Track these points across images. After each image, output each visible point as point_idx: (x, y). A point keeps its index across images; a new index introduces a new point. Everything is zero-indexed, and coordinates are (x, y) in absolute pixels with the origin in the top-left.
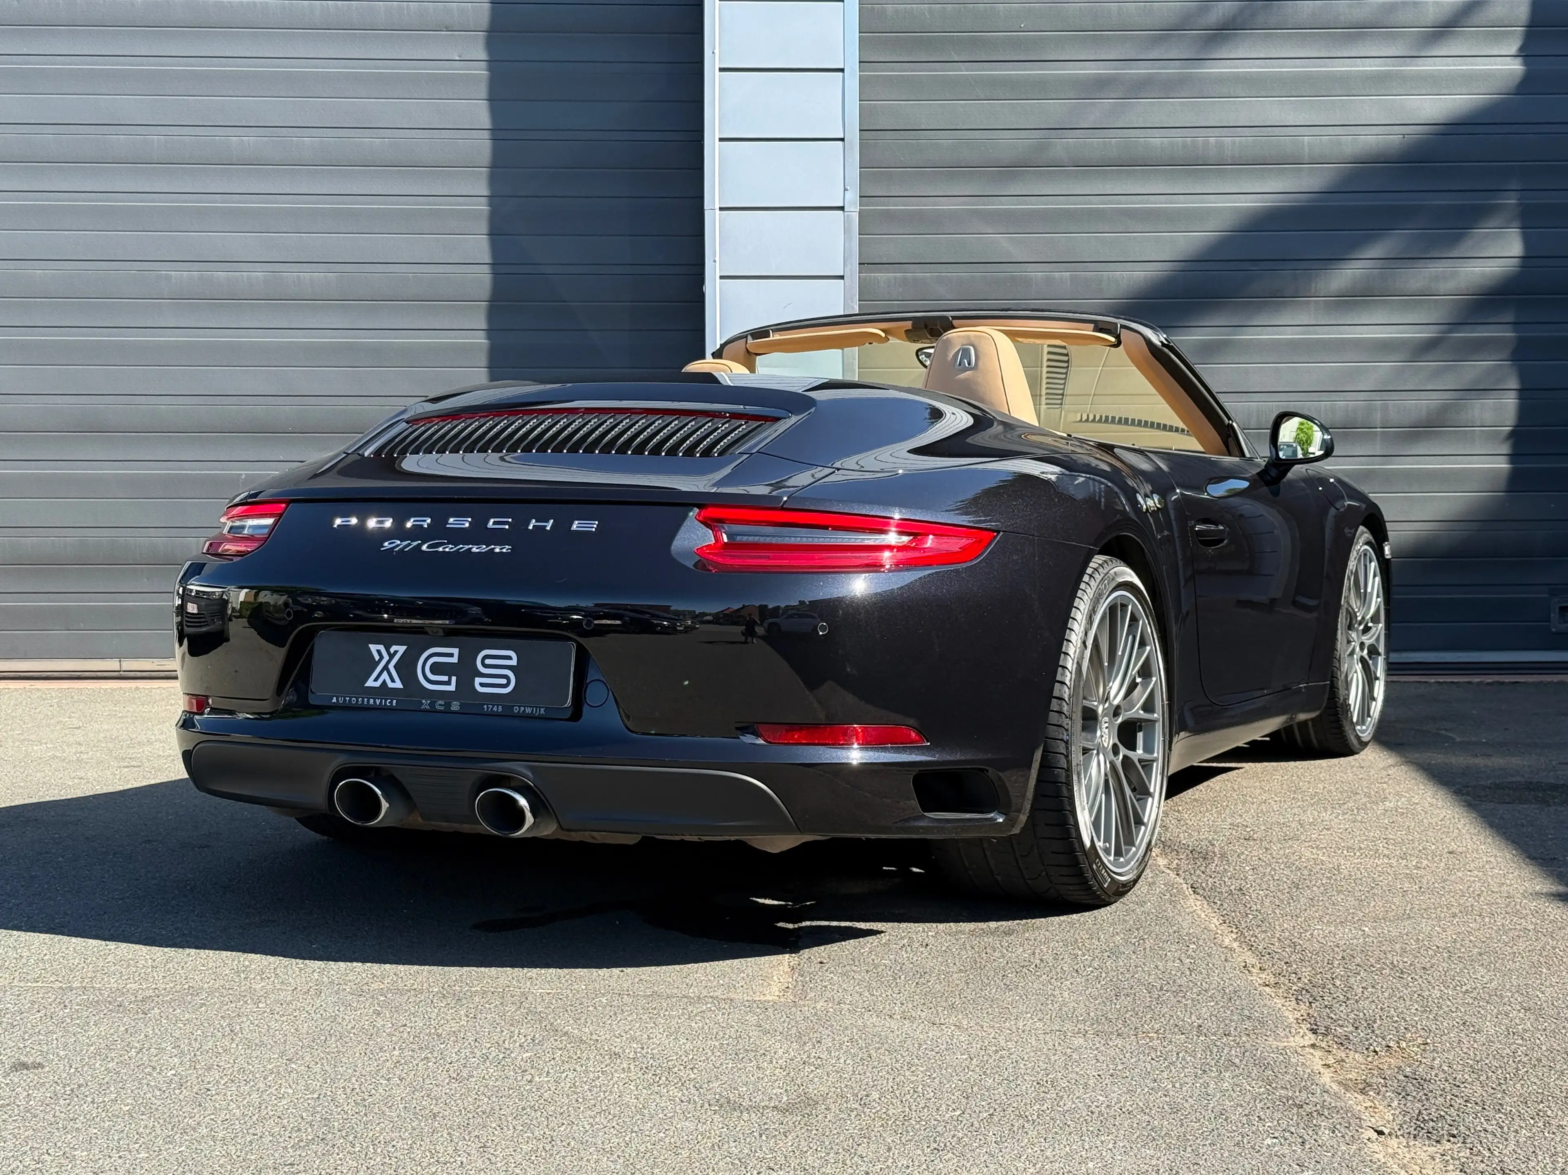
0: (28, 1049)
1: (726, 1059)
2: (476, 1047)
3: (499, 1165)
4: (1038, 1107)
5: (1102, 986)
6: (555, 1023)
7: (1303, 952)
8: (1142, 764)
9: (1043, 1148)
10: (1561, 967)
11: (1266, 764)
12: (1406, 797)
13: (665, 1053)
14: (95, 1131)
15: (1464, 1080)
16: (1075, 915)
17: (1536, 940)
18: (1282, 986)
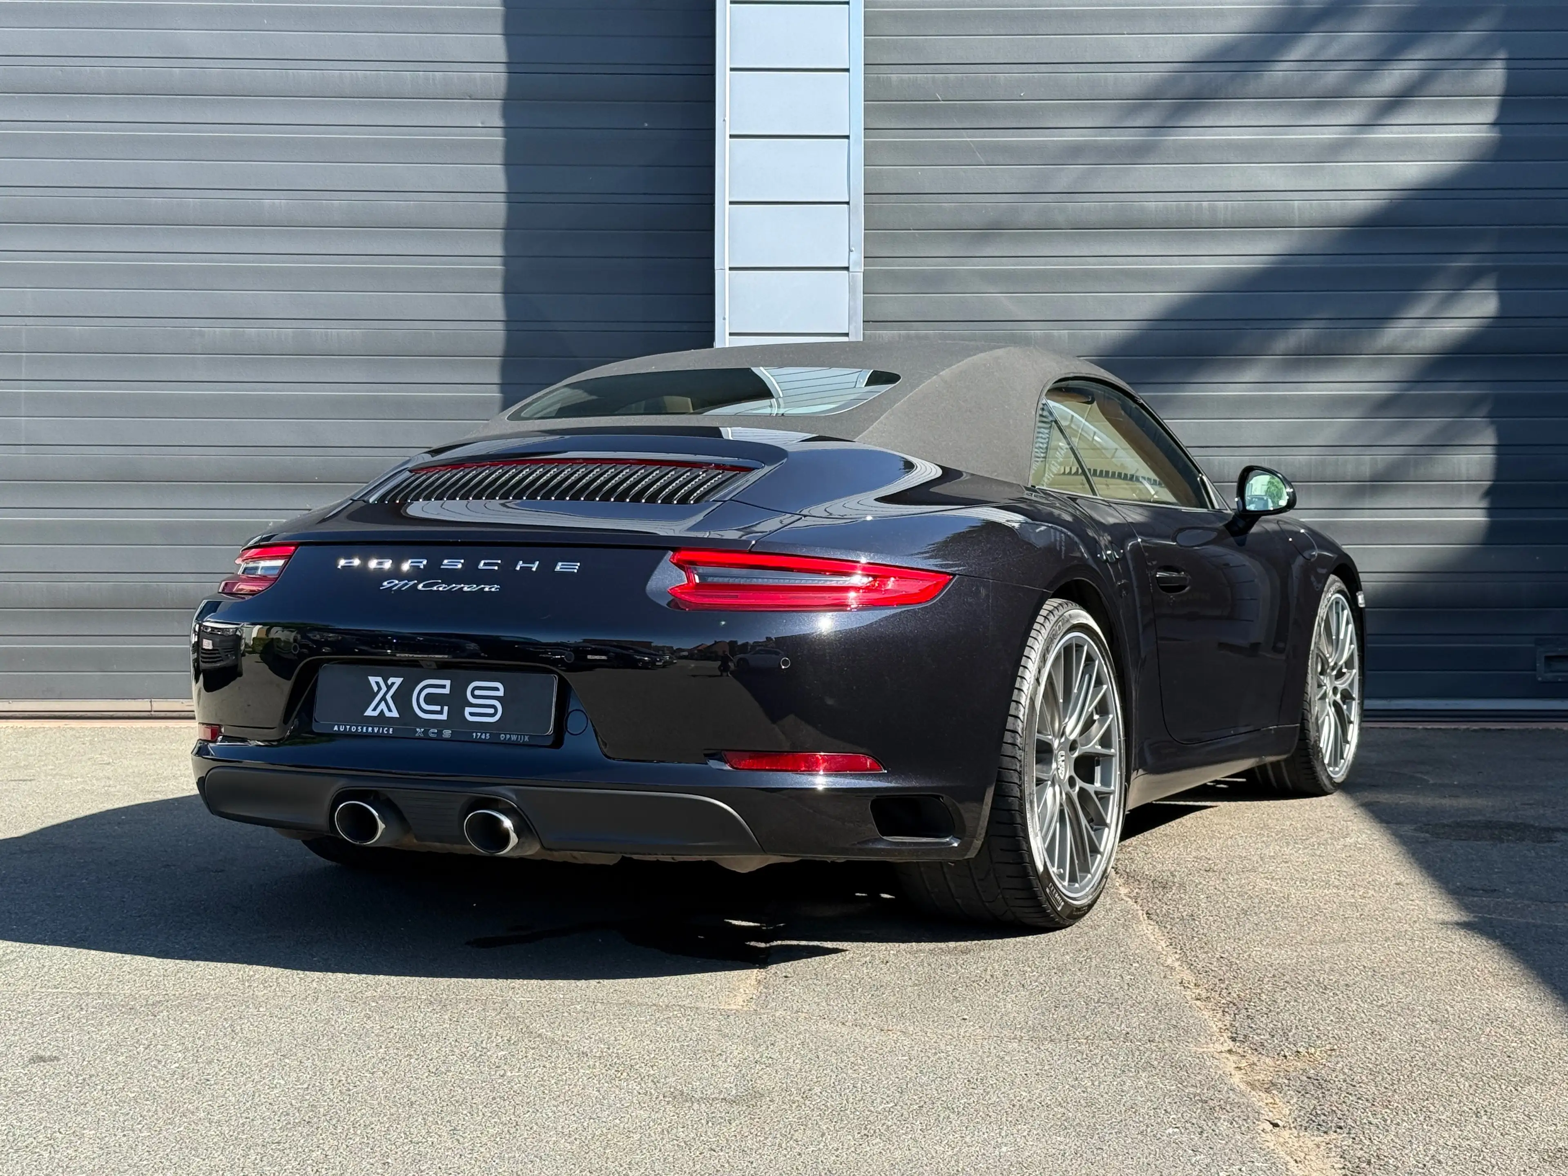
0: (45, 1045)
1: (685, 1058)
2: (456, 1046)
3: (466, 1145)
4: (966, 1100)
5: (1044, 998)
6: (531, 1027)
7: (1238, 971)
8: (1100, 796)
9: (963, 1135)
10: (1476, 985)
11: (1240, 803)
12: (1367, 834)
13: (629, 1052)
14: (103, 1114)
15: (1360, 1081)
16: (1030, 937)
17: (1458, 961)
18: (1212, 999)
